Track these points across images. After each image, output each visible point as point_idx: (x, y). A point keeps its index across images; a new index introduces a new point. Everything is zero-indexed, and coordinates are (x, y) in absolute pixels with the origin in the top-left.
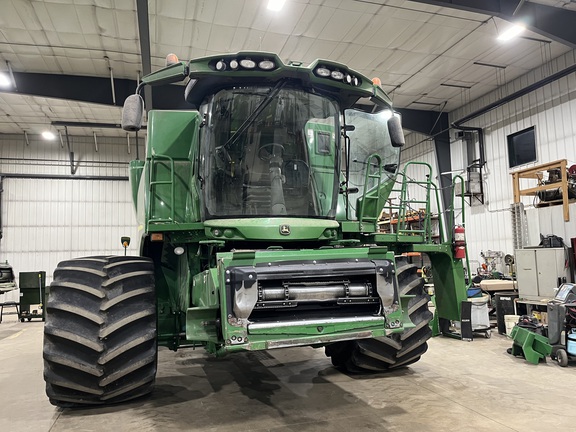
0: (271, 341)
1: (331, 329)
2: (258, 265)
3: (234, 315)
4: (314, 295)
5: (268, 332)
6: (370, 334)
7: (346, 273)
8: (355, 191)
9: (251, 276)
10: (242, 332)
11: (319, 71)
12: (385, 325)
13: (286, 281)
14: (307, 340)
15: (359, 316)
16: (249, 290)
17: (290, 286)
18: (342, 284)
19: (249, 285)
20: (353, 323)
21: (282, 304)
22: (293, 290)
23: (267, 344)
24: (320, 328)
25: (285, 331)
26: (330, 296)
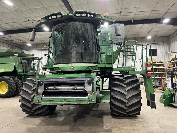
0: (48, 103)
1: (68, 100)
2: (47, 79)
3: (38, 94)
4: (64, 89)
5: (48, 100)
6: (82, 103)
7: (74, 82)
8: (104, 53)
9: (42, 82)
10: (40, 99)
11: (76, 15)
12: (88, 100)
13: (55, 84)
14: (59, 103)
15: (79, 96)
16: (41, 87)
17: (56, 86)
18: (74, 86)
19: (41, 85)
20: (76, 99)
21: (53, 91)
22: (57, 87)
23: (47, 103)
24: (65, 99)
25: (53, 100)
26: (70, 89)
